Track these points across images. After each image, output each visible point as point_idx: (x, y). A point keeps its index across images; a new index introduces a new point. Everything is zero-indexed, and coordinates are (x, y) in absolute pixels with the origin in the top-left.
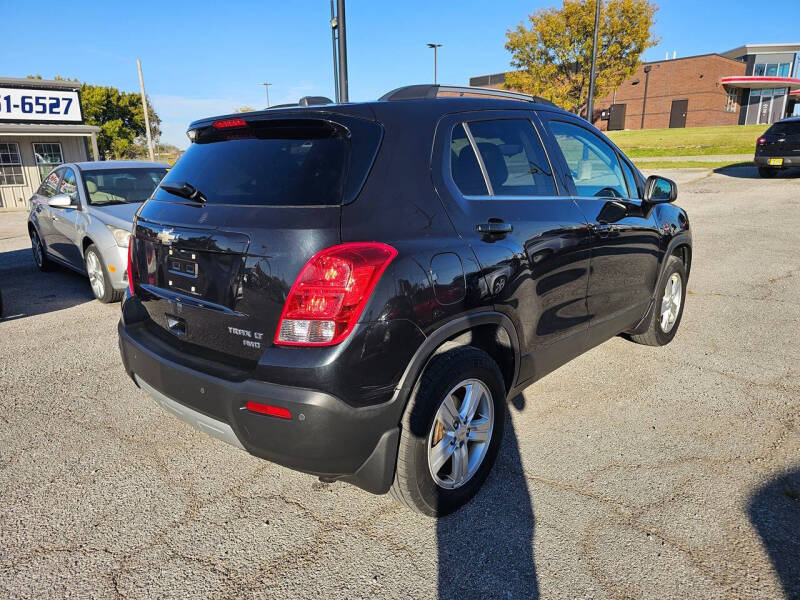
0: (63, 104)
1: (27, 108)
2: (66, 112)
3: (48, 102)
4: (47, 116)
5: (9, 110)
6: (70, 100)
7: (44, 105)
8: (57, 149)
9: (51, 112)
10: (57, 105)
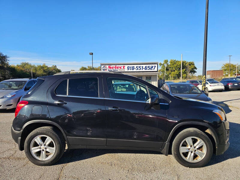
0: (154, 67)
1: (146, 69)
2: (154, 69)
3: (150, 67)
4: (150, 70)
5: (142, 69)
6: (155, 66)
7: (150, 68)
8: (150, 78)
9: (151, 69)
10: (152, 68)
